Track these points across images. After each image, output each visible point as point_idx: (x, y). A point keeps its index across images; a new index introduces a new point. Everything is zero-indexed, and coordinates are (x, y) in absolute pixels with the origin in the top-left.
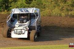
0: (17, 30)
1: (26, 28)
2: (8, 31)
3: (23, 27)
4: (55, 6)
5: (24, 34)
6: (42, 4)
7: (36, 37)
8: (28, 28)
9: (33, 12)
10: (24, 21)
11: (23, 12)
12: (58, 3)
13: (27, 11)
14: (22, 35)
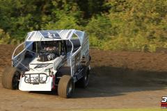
0: (30, 74)
1: (50, 72)
2: (15, 76)
3: (45, 68)
4: (136, 31)
5: (44, 82)
6: (111, 26)
7: (70, 89)
8: (55, 72)
9: (69, 38)
10: (49, 56)
11: (48, 37)
12: (144, 24)
13: (57, 35)
14: (40, 84)
